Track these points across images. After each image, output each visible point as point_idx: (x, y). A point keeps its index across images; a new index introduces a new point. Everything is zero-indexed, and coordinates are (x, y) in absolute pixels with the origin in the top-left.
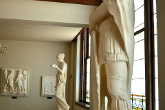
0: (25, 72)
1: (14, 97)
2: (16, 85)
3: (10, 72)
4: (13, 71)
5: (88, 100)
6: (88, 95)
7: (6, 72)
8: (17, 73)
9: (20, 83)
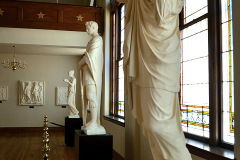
0: (41, 84)
1: (32, 107)
2: (33, 95)
3: (27, 84)
4: (30, 83)
5: (121, 114)
6: (122, 107)
7: (24, 84)
8: (34, 85)
9: (37, 94)
